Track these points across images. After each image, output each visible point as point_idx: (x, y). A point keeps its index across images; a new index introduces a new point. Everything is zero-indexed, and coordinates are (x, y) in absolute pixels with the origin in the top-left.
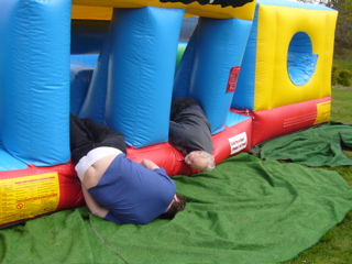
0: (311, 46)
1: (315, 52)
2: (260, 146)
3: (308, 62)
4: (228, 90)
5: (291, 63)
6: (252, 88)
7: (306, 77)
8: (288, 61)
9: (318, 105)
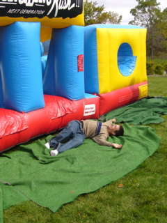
0: (131, 51)
1: (134, 55)
2: (105, 116)
3: (131, 61)
4: (79, 70)
5: (120, 62)
6: (97, 80)
7: (130, 70)
8: (118, 61)
9: (140, 87)
